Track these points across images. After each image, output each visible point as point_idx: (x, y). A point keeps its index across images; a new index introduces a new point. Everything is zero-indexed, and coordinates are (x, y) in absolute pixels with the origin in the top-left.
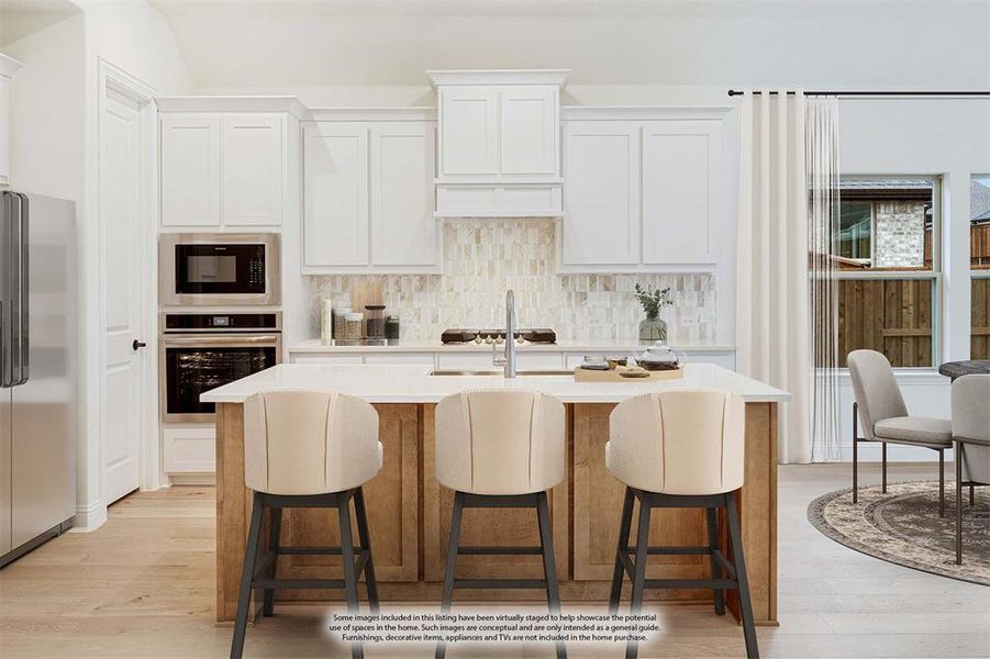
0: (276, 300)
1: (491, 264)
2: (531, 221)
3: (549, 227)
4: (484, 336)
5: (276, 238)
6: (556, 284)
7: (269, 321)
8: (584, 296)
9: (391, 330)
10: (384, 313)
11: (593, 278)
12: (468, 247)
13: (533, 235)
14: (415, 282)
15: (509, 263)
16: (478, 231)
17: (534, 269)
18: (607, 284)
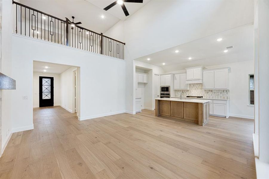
0: (170, 92)
1: (195, 89)
5: (170, 86)
6: (204, 91)
7: (169, 94)
8: (208, 92)
11: (209, 90)
12: (192, 87)
14: (186, 91)
15: (198, 88)
16: (194, 85)
17: (201, 89)
18: (211, 91)
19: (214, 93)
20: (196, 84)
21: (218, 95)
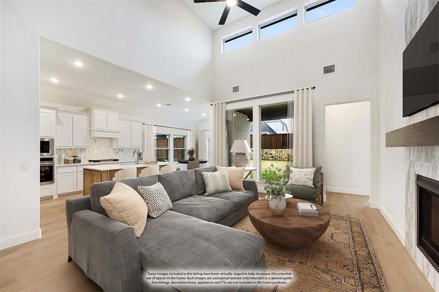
0: (53, 154)
1: (98, 147)
2: (108, 138)
3: (111, 139)
4: (104, 160)
5: (53, 140)
6: (112, 150)
7: (51, 159)
8: (118, 153)
9: (79, 161)
10: (77, 158)
11: (120, 149)
12: (93, 143)
13: (107, 141)
14: (80, 150)
15: (102, 146)
16: (95, 140)
17: (108, 148)
18: (122, 150)
19: (126, 153)
20: (100, 138)
21: (130, 155)
